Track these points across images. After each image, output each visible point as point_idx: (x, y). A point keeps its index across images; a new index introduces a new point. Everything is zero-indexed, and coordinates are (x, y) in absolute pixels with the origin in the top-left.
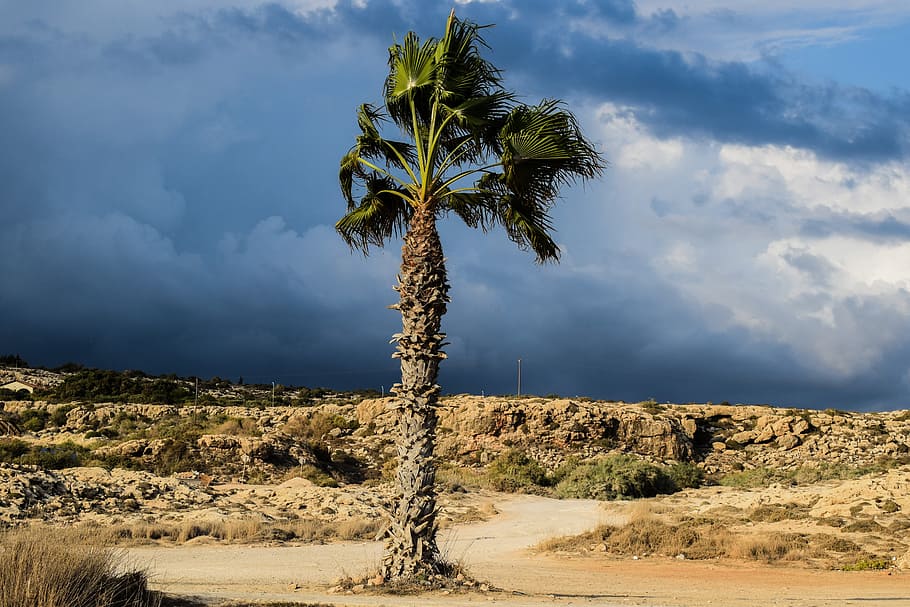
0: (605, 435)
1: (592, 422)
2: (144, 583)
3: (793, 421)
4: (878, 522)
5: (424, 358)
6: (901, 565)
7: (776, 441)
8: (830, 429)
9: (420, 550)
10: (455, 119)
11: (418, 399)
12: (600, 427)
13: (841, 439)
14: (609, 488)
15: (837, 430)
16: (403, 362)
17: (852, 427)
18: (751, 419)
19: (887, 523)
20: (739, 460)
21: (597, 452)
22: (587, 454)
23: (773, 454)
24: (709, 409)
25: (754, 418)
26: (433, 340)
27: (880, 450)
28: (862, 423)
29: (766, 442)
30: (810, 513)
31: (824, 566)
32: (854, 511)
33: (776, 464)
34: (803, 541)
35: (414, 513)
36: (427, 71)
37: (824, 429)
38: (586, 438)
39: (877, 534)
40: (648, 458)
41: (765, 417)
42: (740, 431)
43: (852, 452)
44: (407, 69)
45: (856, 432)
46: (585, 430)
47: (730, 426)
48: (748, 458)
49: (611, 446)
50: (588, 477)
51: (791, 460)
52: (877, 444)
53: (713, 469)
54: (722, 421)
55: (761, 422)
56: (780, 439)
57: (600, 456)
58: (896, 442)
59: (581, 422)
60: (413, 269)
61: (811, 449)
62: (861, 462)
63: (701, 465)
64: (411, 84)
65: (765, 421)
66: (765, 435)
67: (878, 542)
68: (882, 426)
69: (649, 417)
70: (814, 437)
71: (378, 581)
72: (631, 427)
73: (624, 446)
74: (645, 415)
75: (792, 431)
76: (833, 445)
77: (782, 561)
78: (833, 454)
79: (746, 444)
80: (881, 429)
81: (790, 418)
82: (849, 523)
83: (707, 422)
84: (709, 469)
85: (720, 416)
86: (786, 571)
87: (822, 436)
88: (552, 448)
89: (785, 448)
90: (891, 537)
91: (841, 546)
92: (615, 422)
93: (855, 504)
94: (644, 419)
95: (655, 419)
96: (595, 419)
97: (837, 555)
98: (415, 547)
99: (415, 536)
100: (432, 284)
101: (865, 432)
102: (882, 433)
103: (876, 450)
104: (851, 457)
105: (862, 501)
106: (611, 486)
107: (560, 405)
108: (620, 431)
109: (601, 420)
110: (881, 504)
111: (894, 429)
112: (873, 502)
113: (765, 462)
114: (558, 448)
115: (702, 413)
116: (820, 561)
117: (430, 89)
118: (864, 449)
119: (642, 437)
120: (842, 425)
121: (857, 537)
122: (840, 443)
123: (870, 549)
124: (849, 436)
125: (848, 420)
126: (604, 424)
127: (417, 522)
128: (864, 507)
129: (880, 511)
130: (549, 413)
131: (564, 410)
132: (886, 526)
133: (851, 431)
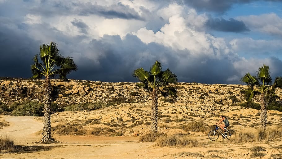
0: (23, 93)
1: (18, 88)
2: (13, 144)
3: (85, 87)
4: (118, 124)
5: (49, 103)
6: (125, 135)
7: (79, 93)
8: (97, 89)
9: (49, 136)
10: (54, 62)
11: (48, 111)
12: (21, 90)
13: (100, 92)
14: (30, 112)
15: (99, 89)
16: (45, 104)
17: (103, 88)
18: (71, 86)
19: (120, 124)
20: (67, 100)
21: (20, 99)
22: (17, 99)
23: (78, 98)
24: (57, 83)
25: (72, 86)
26: (50, 100)
27: (112, 96)
28: (107, 87)
29: (76, 94)
30: (101, 122)
31: (108, 135)
32: (112, 121)
33: (79, 101)
34: (101, 129)
35: (48, 130)
36: (48, 52)
37: (95, 89)
38: (16, 94)
39: (118, 127)
40: (37, 100)
41: (75, 85)
42: (67, 90)
43: (104, 97)
44: (44, 51)
45: (105, 90)
46: (16, 91)
47: (64, 88)
48: (70, 100)
49: (24, 97)
50: (23, 109)
51: (84, 100)
52: (112, 94)
53: (59, 103)
54: (61, 87)
55: (74, 87)
56: (81, 93)
57: (21, 100)
58: (117, 93)
59: (14, 88)
60: (46, 88)
61: (91, 96)
62: (106, 100)
63: (55, 102)
64: (45, 55)
65: (75, 87)
66: (75, 92)
67: (119, 129)
68: (113, 88)
69: (37, 86)
70: (91, 92)
71: (42, 142)
72: (31, 90)
73: (29, 96)
74: (36, 86)
75: (84, 90)
76: (98, 94)
77: (99, 135)
78: (98, 97)
79: (69, 95)
80: (113, 89)
81: (84, 86)
82: (111, 124)
83: (56, 87)
84: (58, 103)
85: (60, 85)
86: (100, 137)
87: (94, 92)
88: (5, 97)
89: (82, 96)
90: (122, 128)
91: (111, 130)
92: (26, 88)
93: (112, 119)
94: (36, 87)
95: (39, 87)
96: (19, 87)
97: (110, 133)
98: (48, 136)
99: (48, 134)
100: (50, 90)
101: (108, 90)
102: (113, 90)
103: (111, 96)
104: (103, 98)
105: (114, 118)
106: (31, 111)
107: (7, 82)
108: (28, 91)
109: (21, 88)
110: (119, 119)
111: (117, 89)
112: (116, 119)
113: (76, 100)
114: (7, 98)
115: (55, 84)
116: (107, 134)
117: (48, 56)
118: (107, 95)
119: (35, 93)
120: (100, 88)
121: (114, 128)
122: (100, 94)
123: (117, 131)
124: (103, 91)
125: (102, 86)
126: (22, 89)
127: (48, 132)
128: (114, 120)
129: (118, 121)
130: (3, 86)
131: (8, 84)
132: (120, 125)
133: (103, 90)
